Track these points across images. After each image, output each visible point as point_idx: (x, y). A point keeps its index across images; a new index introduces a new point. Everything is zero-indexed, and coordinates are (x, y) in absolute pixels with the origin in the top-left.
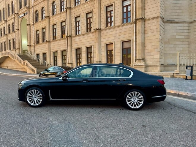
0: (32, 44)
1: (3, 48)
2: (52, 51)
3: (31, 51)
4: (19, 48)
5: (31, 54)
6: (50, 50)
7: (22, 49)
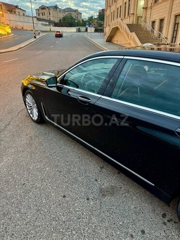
0: (149, 6)
1: (119, 15)
2: (173, 14)
3: (146, 18)
4: (133, 14)
5: (145, 22)
6: (171, 12)
7: (137, 14)
